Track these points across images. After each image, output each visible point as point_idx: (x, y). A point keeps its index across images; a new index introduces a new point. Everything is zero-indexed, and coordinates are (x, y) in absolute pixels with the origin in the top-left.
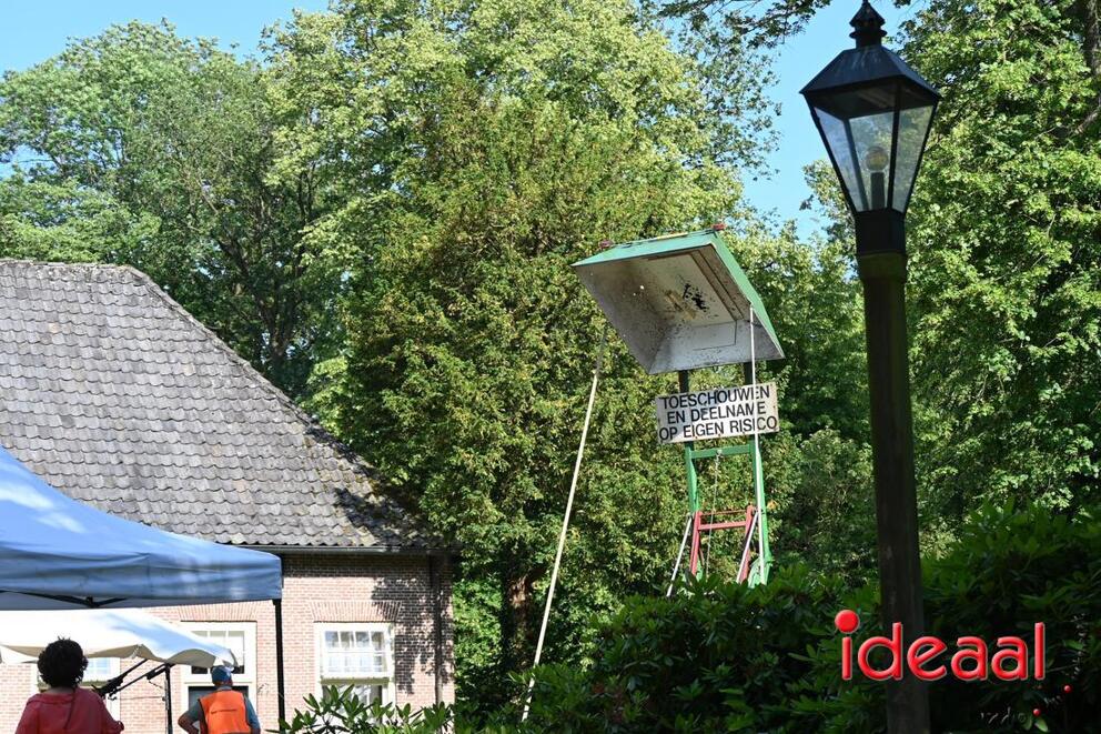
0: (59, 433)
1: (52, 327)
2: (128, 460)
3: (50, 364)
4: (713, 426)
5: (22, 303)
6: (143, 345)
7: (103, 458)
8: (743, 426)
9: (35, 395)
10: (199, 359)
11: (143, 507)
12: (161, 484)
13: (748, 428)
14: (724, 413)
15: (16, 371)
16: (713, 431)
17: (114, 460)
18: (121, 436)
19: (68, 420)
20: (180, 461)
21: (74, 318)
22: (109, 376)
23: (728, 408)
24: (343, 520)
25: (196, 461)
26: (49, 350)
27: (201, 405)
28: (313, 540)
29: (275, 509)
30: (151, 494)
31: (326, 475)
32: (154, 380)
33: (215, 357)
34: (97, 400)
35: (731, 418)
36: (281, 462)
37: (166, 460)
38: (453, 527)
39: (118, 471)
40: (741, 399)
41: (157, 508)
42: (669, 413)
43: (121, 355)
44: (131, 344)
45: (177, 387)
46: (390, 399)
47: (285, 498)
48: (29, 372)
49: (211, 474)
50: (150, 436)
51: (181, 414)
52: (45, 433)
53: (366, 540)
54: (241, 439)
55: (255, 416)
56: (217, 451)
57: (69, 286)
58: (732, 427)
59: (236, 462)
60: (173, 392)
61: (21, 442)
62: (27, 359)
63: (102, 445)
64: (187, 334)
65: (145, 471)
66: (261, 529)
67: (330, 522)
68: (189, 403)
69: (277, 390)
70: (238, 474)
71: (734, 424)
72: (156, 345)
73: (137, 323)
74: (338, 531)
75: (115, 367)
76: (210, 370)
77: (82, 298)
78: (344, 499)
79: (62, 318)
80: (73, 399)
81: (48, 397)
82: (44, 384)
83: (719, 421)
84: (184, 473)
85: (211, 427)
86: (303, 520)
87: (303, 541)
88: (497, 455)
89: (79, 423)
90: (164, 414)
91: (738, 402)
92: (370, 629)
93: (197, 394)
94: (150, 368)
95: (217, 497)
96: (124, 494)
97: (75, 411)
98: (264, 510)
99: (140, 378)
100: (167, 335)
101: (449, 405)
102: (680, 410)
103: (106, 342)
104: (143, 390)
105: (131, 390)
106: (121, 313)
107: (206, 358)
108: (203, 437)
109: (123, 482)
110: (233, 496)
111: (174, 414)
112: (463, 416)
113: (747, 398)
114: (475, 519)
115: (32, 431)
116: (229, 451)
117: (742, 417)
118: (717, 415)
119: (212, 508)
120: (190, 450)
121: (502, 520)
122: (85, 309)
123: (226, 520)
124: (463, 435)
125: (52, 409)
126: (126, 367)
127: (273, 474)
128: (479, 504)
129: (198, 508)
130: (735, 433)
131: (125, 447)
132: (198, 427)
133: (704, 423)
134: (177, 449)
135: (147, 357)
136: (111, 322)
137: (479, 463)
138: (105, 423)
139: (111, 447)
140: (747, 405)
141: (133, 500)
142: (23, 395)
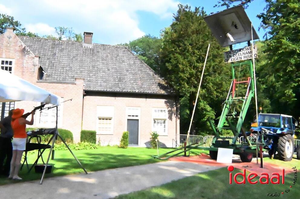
0: (106, 72)
1: (109, 55)
2: (118, 77)
3: (107, 60)
4: (239, 58)
5: (104, 51)
6: (125, 58)
7: (114, 76)
8: (247, 57)
9: (103, 65)
10: (135, 61)
11: (120, 85)
12: (124, 81)
13: (249, 57)
14: (242, 54)
15: (100, 61)
16: (239, 59)
17: (116, 77)
18: (118, 73)
19: (109, 70)
20: (128, 77)
21: (113, 54)
22: (118, 63)
23: (243, 53)
24: (159, 89)
25: (131, 77)
26: (107, 58)
27: (134, 68)
28: (152, 92)
29: (145, 86)
30: (122, 83)
31: (156, 81)
32: (126, 64)
33: (138, 60)
34: (115, 67)
35: (244, 55)
36: (148, 78)
37: (126, 77)
38: (179, 89)
39: (116, 78)
40: (247, 50)
41: (123, 85)
42: (227, 56)
43: (121, 60)
44: (123, 58)
45: (130, 65)
46: (167, 64)
47: (147, 84)
48: (103, 62)
49: (134, 80)
50: (123, 73)
51: (130, 69)
52: (104, 72)
53: (163, 92)
54: (141, 74)
55: (144, 70)
56: (136, 76)
57: (113, 49)
58: (244, 57)
59: (139, 78)
60: (129, 66)
61: (99, 73)
62: (103, 60)
63: (114, 74)
64: (133, 57)
65: (122, 79)
66: (142, 89)
67: (156, 89)
68: (132, 68)
69: (148, 66)
70: (139, 80)
71: (245, 57)
72: (127, 58)
73: (124, 55)
74: (157, 90)
75: (119, 61)
76: (136, 63)
77: (115, 50)
78: (160, 85)
79: (111, 53)
80: (110, 66)
81: (105, 66)
82: (105, 64)
83: (240, 56)
84: (129, 79)
85: (135, 72)
86: (151, 88)
87: (150, 92)
88: (188, 74)
89: (111, 70)
90: (127, 70)
91: (246, 51)
92: (163, 109)
93: (133, 66)
94: (126, 62)
95: (135, 84)
96: (117, 82)
97: (110, 68)
98: (143, 86)
99: (123, 63)
100: (130, 57)
101: (178, 64)
102: (230, 55)
103: (118, 57)
104: (124, 65)
105: (122, 65)
106: (122, 53)
107: (136, 61)
108: (133, 73)
109: (117, 80)
110: (138, 84)
111: (129, 69)
112: (180, 66)
113: (248, 50)
114: (183, 87)
115: (101, 71)
116: (138, 76)
117: (247, 55)
118: (240, 55)
119: (133, 85)
120: (131, 75)
121: (189, 88)
122: (115, 52)
123: (135, 88)
124: (181, 70)
125: (106, 68)
126: (121, 61)
127: (146, 80)
128: (184, 84)
129: (130, 85)
130: (245, 59)
131: (119, 75)
132: (133, 72)
133: (237, 57)
134: (128, 75)
135: (125, 60)
136: (120, 54)
137: (184, 75)
138: (116, 70)
139: (116, 74)
140: (249, 52)
141: (118, 84)
142: (101, 65)
